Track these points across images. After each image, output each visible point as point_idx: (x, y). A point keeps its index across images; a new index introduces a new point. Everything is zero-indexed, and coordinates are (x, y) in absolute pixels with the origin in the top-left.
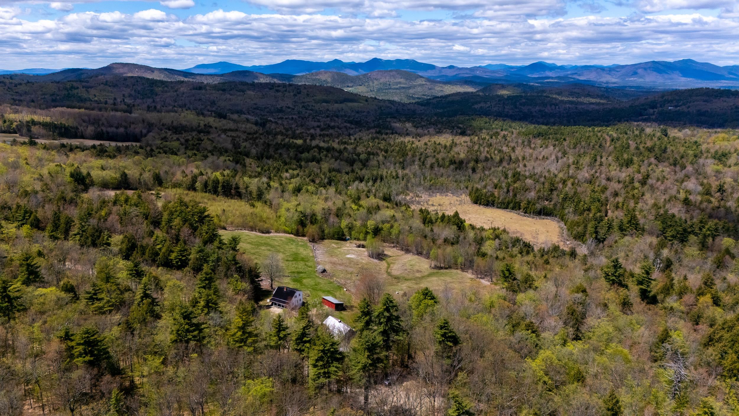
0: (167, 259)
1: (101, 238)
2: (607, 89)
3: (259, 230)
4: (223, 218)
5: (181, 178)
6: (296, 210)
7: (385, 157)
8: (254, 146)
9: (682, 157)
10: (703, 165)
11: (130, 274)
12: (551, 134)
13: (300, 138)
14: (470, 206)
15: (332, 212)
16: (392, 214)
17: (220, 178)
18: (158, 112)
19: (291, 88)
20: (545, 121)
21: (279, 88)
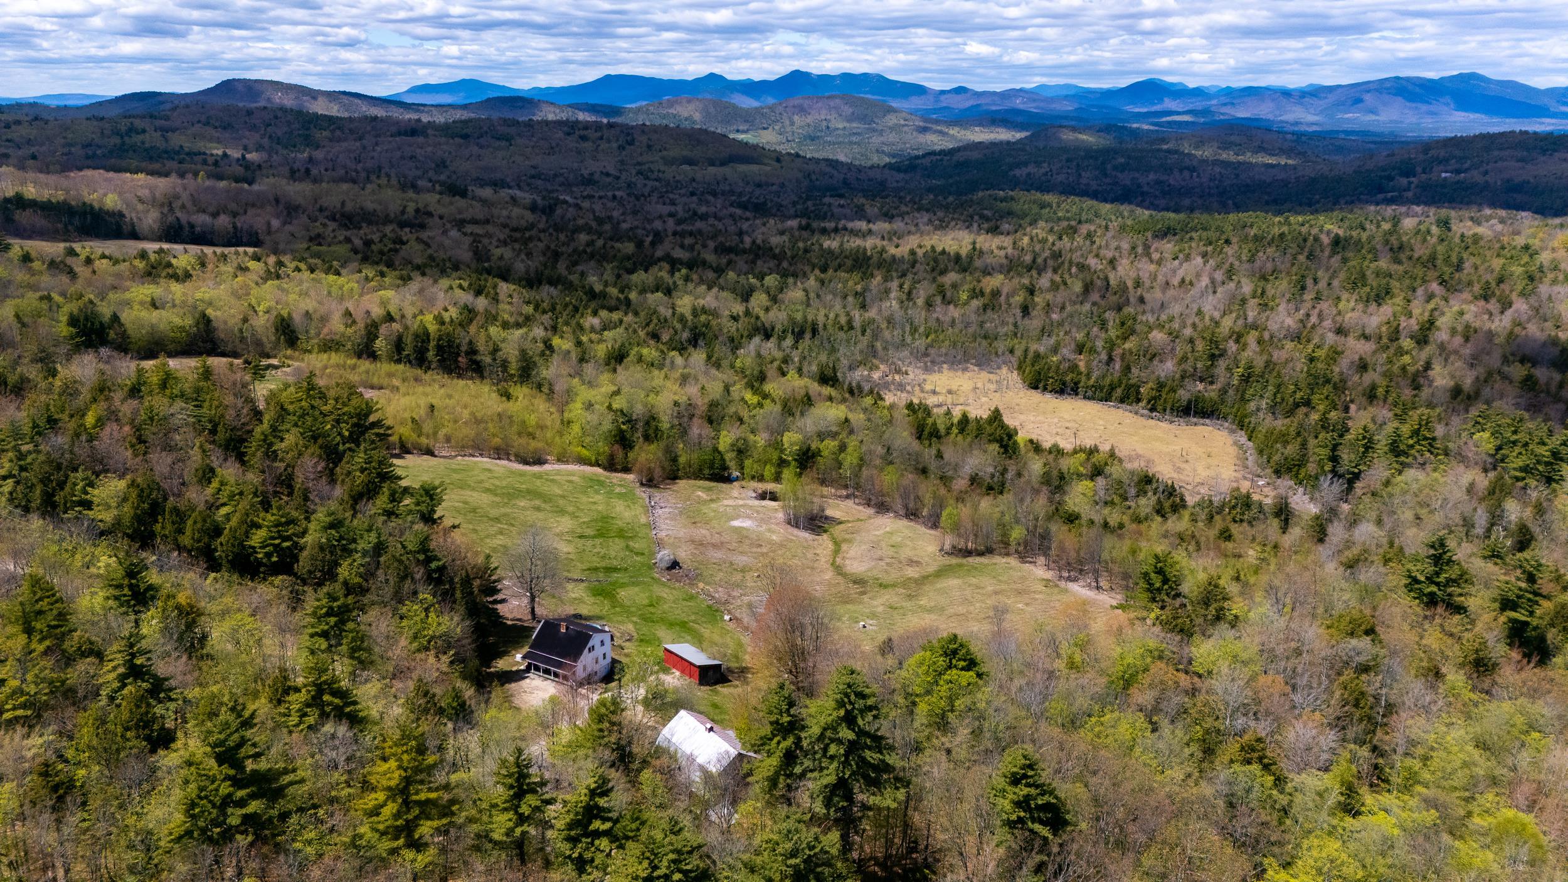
0: (241, 544)
1: (67, 488)
2: (1299, 136)
3: (516, 456)
4: (427, 427)
5: (342, 328)
6: (610, 408)
7: (822, 282)
8: (523, 256)
9: (1500, 281)
10: (1550, 298)
11: (116, 598)
12: (1195, 229)
13: (630, 239)
14: (1022, 394)
15: (698, 412)
16: (842, 416)
17: (432, 328)
18: (315, 181)
19: (613, 131)
20: (1172, 204)
21: (585, 133)
